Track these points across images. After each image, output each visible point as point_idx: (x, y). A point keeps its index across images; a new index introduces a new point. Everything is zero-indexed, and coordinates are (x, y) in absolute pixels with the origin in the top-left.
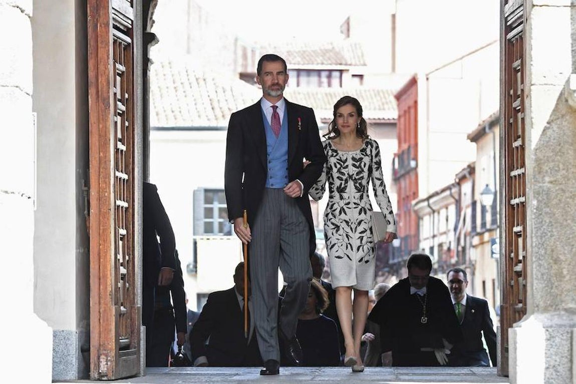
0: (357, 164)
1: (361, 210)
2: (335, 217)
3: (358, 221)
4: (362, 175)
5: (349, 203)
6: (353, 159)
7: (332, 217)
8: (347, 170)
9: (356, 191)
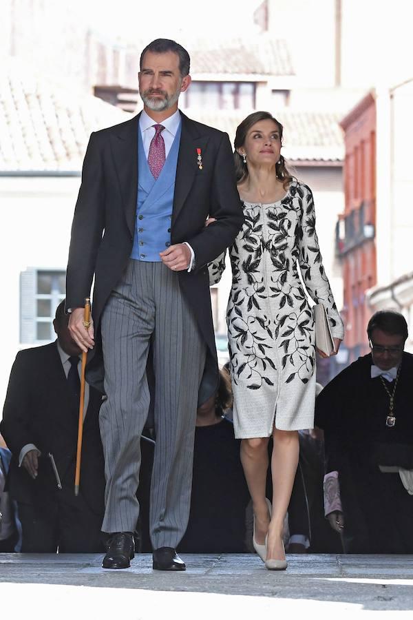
0: (277, 223)
1: (283, 299)
2: (241, 315)
3: (279, 318)
4: (284, 242)
5: (262, 289)
6: (270, 215)
7: (237, 316)
8: (259, 233)
9: (276, 269)
